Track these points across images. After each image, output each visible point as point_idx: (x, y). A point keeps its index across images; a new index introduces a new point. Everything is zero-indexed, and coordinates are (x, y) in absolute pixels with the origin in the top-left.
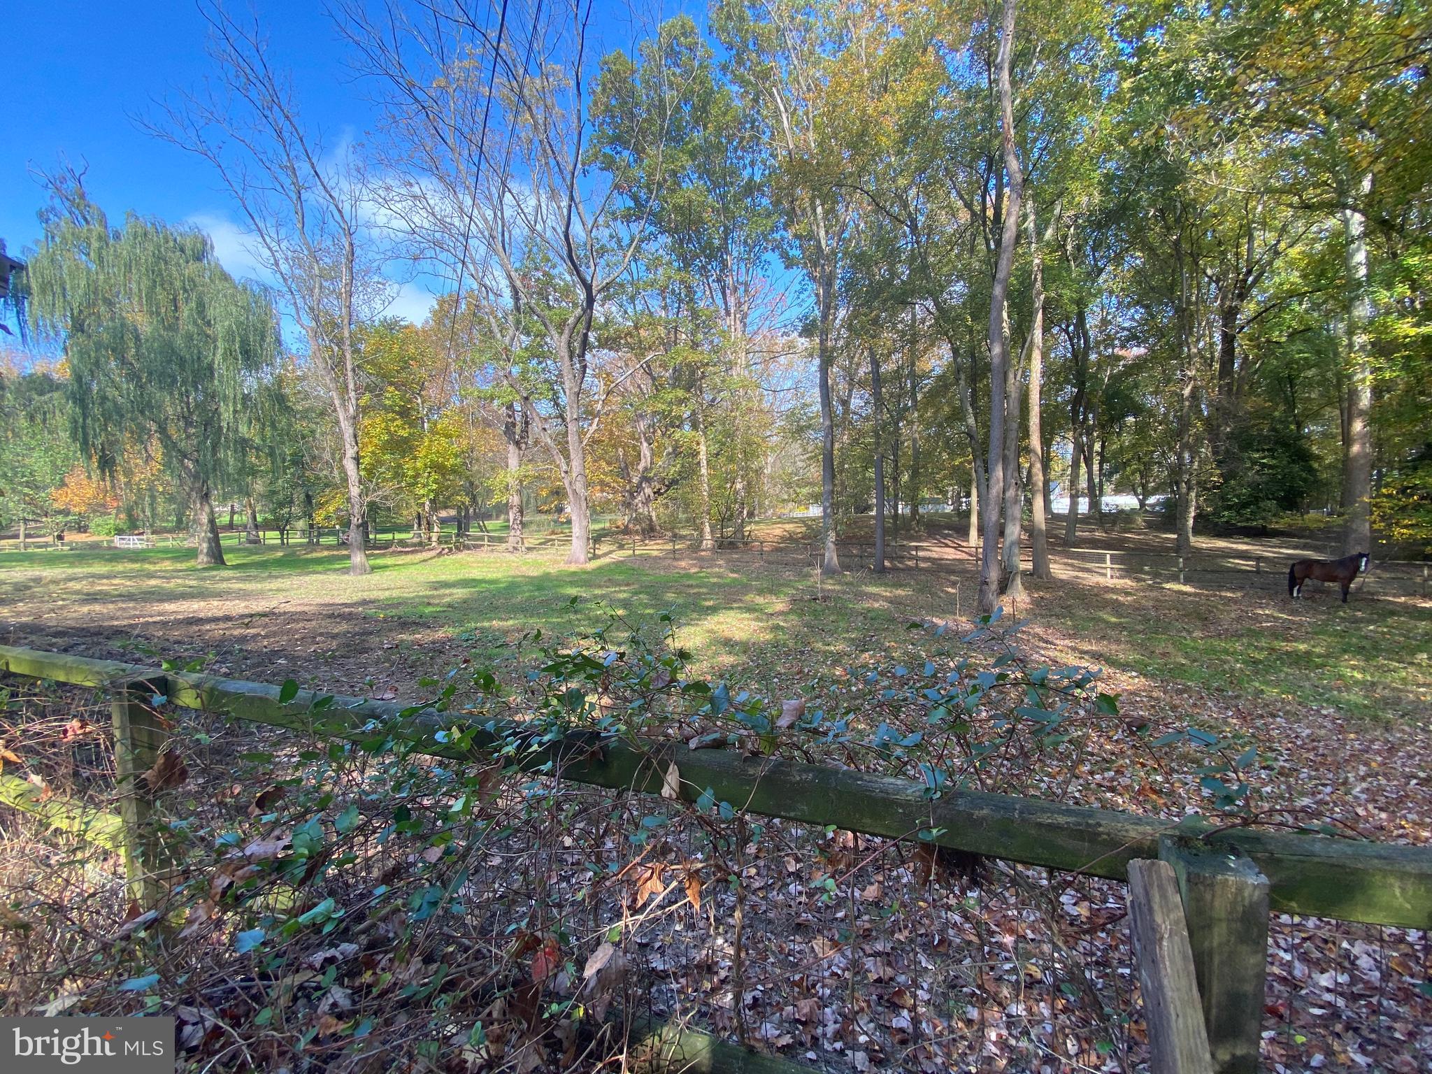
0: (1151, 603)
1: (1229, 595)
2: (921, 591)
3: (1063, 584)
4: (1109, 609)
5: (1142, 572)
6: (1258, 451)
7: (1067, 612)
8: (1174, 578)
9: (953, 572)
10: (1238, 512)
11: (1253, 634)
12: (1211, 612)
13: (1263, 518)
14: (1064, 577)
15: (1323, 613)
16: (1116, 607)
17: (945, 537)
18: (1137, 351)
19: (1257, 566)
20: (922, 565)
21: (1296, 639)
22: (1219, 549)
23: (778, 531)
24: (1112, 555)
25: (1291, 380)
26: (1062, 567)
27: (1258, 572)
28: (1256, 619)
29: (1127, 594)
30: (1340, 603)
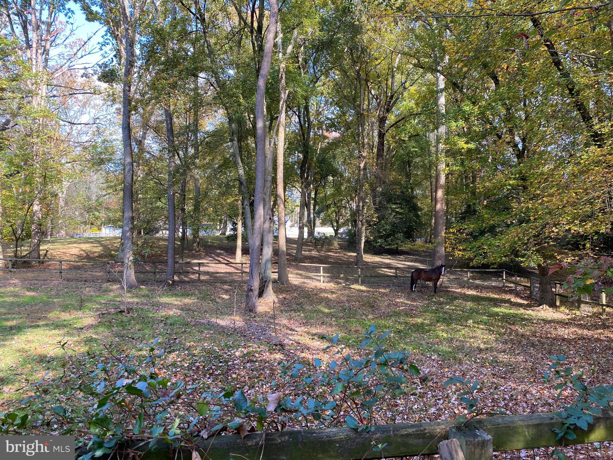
0: (345, 299)
1: (383, 291)
2: (203, 298)
3: (297, 288)
4: (323, 304)
5: (338, 277)
6: (395, 204)
7: (300, 308)
8: (356, 281)
9: (225, 282)
10: (385, 240)
11: (397, 314)
12: (375, 302)
13: (397, 244)
14: (296, 283)
15: (426, 300)
16: (328, 302)
17: (218, 255)
18: (335, 135)
19: (396, 273)
20: (202, 278)
21: (416, 316)
22: (377, 263)
23: (75, 250)
24: (323, 267)
25: (409, 163)
26: (295, 276)
27: (396, 277)
28: (396, 305)
29: (333, 293)
30: (433, 293)
